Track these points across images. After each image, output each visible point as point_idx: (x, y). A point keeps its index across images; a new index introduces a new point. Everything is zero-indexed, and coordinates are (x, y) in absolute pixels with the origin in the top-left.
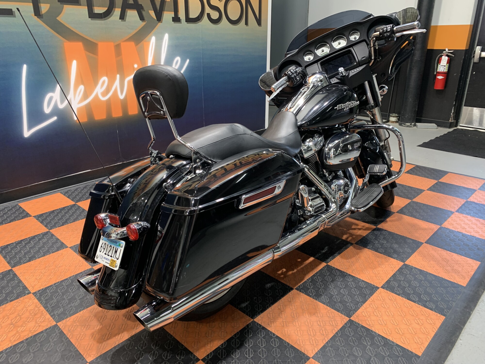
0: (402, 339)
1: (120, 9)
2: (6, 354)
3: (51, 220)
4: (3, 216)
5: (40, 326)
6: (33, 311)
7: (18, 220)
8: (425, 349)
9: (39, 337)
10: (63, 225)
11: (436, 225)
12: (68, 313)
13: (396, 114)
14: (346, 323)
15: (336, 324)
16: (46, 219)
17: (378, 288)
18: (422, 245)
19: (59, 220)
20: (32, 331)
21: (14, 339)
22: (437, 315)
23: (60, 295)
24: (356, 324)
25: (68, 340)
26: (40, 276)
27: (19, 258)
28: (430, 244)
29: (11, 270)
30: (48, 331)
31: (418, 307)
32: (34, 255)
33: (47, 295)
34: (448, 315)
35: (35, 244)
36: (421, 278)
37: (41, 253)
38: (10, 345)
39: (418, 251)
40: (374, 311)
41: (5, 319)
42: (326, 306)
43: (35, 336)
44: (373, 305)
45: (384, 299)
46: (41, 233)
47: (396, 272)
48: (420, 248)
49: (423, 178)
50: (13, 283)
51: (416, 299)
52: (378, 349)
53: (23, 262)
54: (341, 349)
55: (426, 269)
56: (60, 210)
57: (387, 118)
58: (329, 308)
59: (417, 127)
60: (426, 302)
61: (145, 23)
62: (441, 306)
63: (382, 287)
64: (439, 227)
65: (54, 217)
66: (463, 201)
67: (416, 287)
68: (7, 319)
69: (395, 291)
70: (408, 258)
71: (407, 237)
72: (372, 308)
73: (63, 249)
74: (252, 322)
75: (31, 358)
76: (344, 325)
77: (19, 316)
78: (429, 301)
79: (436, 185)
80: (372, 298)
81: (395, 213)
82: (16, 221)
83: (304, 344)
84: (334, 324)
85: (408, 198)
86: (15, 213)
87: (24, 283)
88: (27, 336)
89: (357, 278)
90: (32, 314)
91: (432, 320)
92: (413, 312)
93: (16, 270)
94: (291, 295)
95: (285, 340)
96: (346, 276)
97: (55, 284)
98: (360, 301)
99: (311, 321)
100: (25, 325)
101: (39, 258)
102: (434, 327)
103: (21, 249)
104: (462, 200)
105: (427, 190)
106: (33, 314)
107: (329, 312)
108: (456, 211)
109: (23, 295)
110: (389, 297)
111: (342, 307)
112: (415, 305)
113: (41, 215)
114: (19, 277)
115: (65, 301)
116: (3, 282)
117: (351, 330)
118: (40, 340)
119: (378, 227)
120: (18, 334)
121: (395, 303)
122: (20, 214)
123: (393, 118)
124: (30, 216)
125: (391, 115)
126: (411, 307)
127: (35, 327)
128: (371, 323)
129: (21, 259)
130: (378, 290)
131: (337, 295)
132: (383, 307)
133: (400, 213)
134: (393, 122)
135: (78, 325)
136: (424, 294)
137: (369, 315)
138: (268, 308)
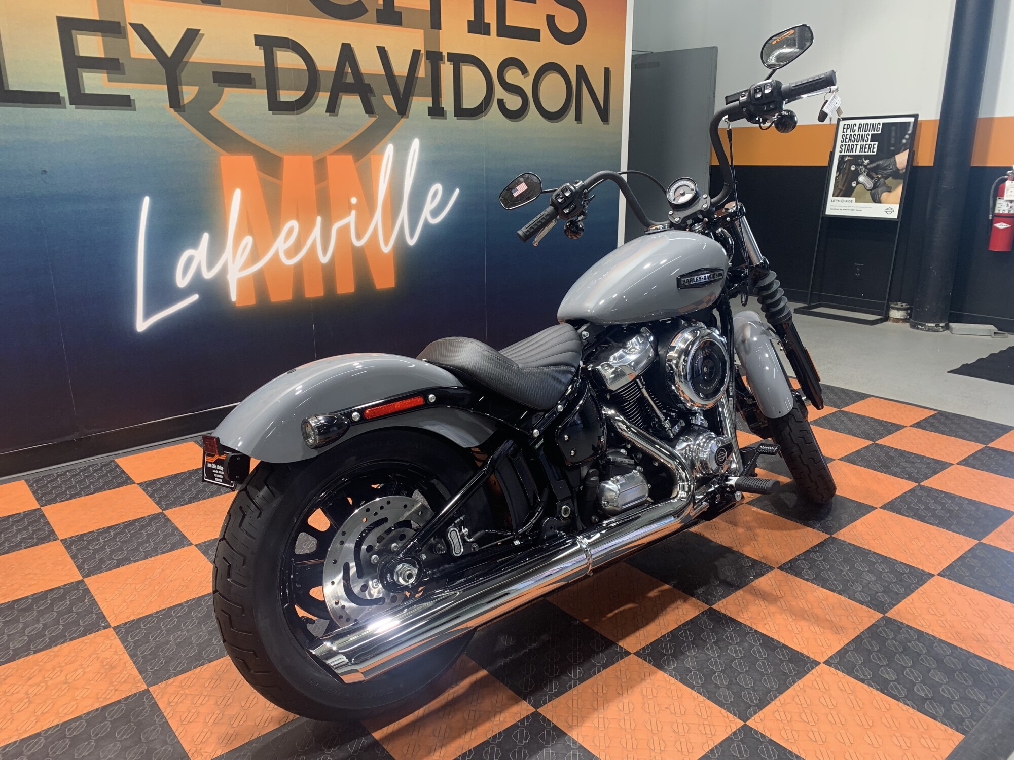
1: (329, 94)
2: (46, 738)
3: (169, 492)
4: (84, 480)
5: (116, 690)
6: (108, 660)
7: (109, 489)
9: (111, 711)
10: (189, 502)
11: (969, 539)
12: (173, 670)
13: (904, 304)
14: (735, 731)
15: (713, 733)
16: (160, 489)
17: (818, 663)
18: (931, 580)
19: (183, 492)
20: (101, 699)
21: (65, 712)
22: (946, 730)
23: (163, 634)
24: (758, 735)
25: (164, 720)
26: (133, 596)
27: (99, 560)
28: (949, 579)
29: (82, 581)
30: (129, 700)
31: (903, 710)
32: (129, 555)
33: (139, 633)
34: (971, 732)
35: (132, 535)
36: (919, 648)
37: (140, 554)
38: (56, 723)
40: (801, 711)
41: (55, 672)
42: (696, 693)
43: (104, 708)
44: (801, 698)
45: (827, 688)
46: (147, 515)
47: (863, 632)
48: (924, 586)
49: (953, 438)
50: (81, 606)
51: (900, 693)
53: (106, 567)
55: (933, 630)
57: (884, 311)
58: (701, 698)
59: (951, 332)
60: (924, 700)
61: (375, 118)
62: (957, 713)
63: (827, 662)
64: (974, 542)
65: (176, 486)
67: (905, 668)
68: (59, 672)
69: (856, 673)
70: (894, 605)
71: (899, 560)
72: (797, 704)
73: (183, 547)
74: (532, 714)
75: (90, 749)
76: (731, 735)
77: (82, 668)
78: (932, 698)
79: (980, 453)
80: (800, 683)
81: (877, 508)
82: (105, 490)
84: (708, 732)
85: (910, 478)
86: (106, 475)
87: (101, 607)
88: (89, 708)
89: (772, 639)
90: (106, 667)
91: (933, 740)
92: (890, 720)
93: (92, 582)
94: (624, 665)
95: (598, 757)
96: (748, 633)
97: (157, 613)
98: (772, 687)
99: (658, 722)
100: (87, 687)
101: (135, 562)
102: (936, 756)
103: (106, 543)
105: (957, 464)
107: (701, 705)
109: (96, 629)
110: (840, 684)
111: (730, 696)
112: (898, 705)
113: (153, 482)
114: (94, 595)
115: (170, 646)
116: (64, 603)
117: (744, 747)
118: (111, 717)
119: (833, 536)
120: (74, 703)
121: (852, 697)
122: (115, 477)
123: (896, 311)
124: (133, 483)
125: (892, 305)
126: (888, 710)
127: (108, 691)
128: (790, 737)
129: (102, 561)
130: (817, 667)
131: (724, 672)
132: (823, 705)
133: (889, 510)
134: (897, 320)
135: (187, 694)
136: (921, 682)
137: (789, 719)
138: (570, 688)
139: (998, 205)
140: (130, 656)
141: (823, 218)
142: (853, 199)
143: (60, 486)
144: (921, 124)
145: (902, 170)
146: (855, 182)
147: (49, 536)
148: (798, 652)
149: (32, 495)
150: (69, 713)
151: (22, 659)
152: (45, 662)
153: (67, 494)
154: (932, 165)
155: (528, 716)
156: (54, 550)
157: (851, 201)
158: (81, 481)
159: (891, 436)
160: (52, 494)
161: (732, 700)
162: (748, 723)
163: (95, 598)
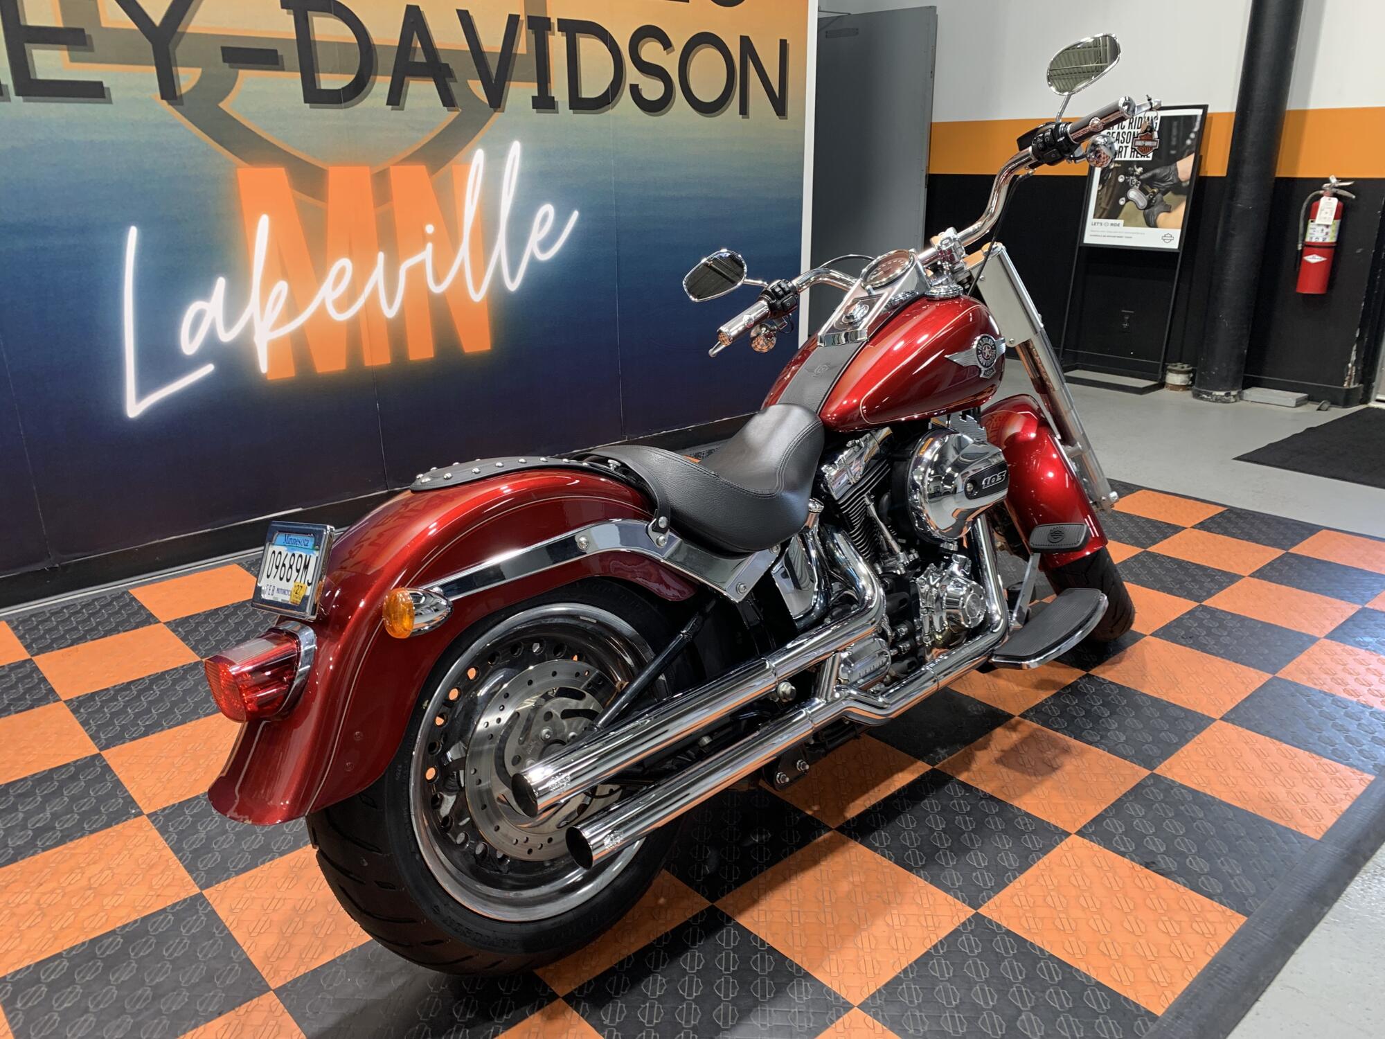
0: (1113, 970)
1: (390, 79)
2: (69, 960)
3: (208, 633)
4: (88, 619)
5: (158, 896)
6: (145, 858)
7: (124, 631)
8: (1176, 999)
9: (155, 922)
11: (1261, 672)
12: (234, 867)
13: (1185, 366)
14: (964, 921)
15: (937, 925)
16: (196, 629)
17: (1067, 834)
18: (1211, 726)
19: (228, 633)
20: (139, 908)
21: (92, 925)
22: (1224, 912)
23: (216, 822)
24: (993, 926)
25: (226, 932)
26: (170, 774)
27: (120, 726)
28: (1234, 724)
29: (99, 755)
30: (177, 908)
31: (1173, 889)
32: (160, 719)
33: (183, 820)
34: (1255, 912)
35: (163, 692)
36: (1194, 812)
37: (176, 716)
38: (82, 939)
39: (1198, 741)
40: (1046, 894)
41: (73, 875)
42: (914, 876)
43: (145, 918)
44: (1047, 878)
45: (1079, 864)
46: (181, 665)
47: (1125, 795)
48: (1203, 733)
49: (1245, 542)
50: (101, 788)
51: (1168, 868)
52: (1044, 992)
53: (130, 736)
54: (940, 990)
55: (1212, 790)
56: (235, 607)
57: (1159, 375)
59: (1247, 402)
60: (1200, 875)
61: (457, 113)
62: (1238, 890)
63: (1080, 833)
64: (1267, 676)
65: (217, 625)
66: (1350, 609)
67: (1176, 837)
68: (80, 875)
69: (1115, 845)
70: (1166, 759)
71: (1171, 701)
72: (1042, 885)
74: (706, 909)
76: (959, 926)
77: (110, 868)
78: (1208, 874)
79: (1279, 561)
80: (1045, 859)
81: (1146, 636)
82: (119, 632)
83: (841, 971)
84: (930, 924)
85: (1190, 596)
86: (119, 612)
87: (128, 789)
88: (125, 919)
89: (1011, 806)
91: (1208, 924)
92: (1156, 902)
93: (110, 756)
94: (820, 843)
95: (792, 959)
96: (981, 799)
98: (1011, 865)
100: (120, 892)
101: (169, 728)
102: (1211, 943)
103: (127, 704)
104: (1352, 605)
105: (1250, 576)
106: (144, 866)
107: (922, 891)
108: (1326, 637)
109: (124, 818)
110: (1095, 859)
111: (958, 879)
112: (1166, 882)
113: (185, 621)
114: (117, 773)
115: (227, 838)
116: (75, 786)
117: (975, 940)
118: (156, 930)
119: (1091, 673)
120: (102, 914)
121: (1110, 875)
122: (131, 615)
123: (1175, 375)
124: (157, 621)
125: (1169, 367)
126: (1154, 889)
127: (149, 898)
128: (1033, 926)
129: (124, 728)
130: (1067, 840)
132: (1074, 886)
133: (1161, 638)
134: (1175, 387)
135: (254, 898)
136: (1195, 854)
137: (1031, 905)
138: (755, 875)
139: (1310, 231)
140: (172, 849)
141: (1080, 248)
142: (1120, 222)
143: (55, 628)
144: (1211, 118)
145: (1186, 181)
146: (1124, 199)
147: (47, 695)
148: (1044, 821)
149: (18, 641)
150: (98, 925)
151: (27, 860)
152: (58, 863)
153: (67, 639)
154: (1225, 175)
155: (702, 912)
156: (56, 717)
157: (1118, 225)
158: (84, 621)
159: (1166, 541)
160: (46, 639)
161: (961, 884)
162: (980, 911)
163: (119, 776)
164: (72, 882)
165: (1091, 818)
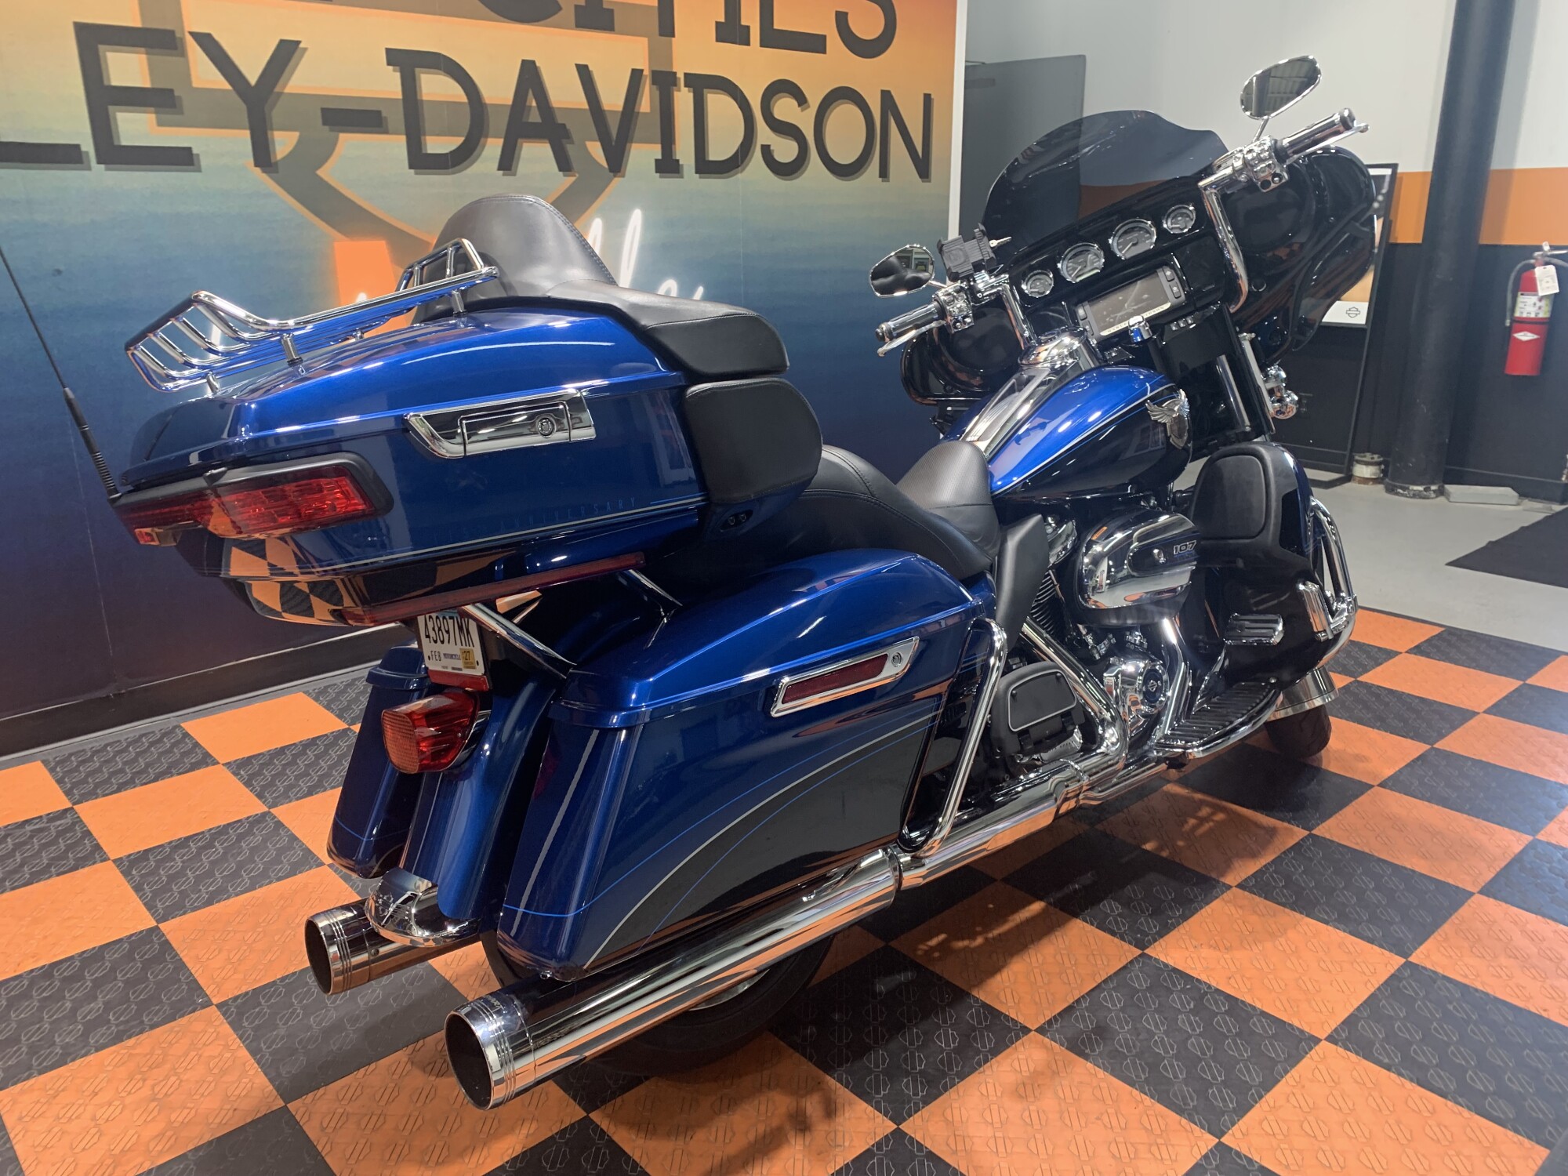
1: (502, 140)
3: (274, 777)
4: (135, 760)
5: (235, 1110)
6: (217, 1060)
7: (178, 775)
9: (232, 1145)
10: (310, 793)
11: (1518, 834)
12: (322, 1075)
13: (1375, 456)
14: (1207, 1153)
15: (1173, 1157)
16: (259, 773)
17: (1317, 1041)
18: (1469, 901)
19: (298, 778)
20: (212, 1126)
21: (159, 1148)
22: (1520, 1143)
23: (298, 1016)
24: (1242, 1160)
25: (318, 1158)
26: (241, 952)
27: (179, 893)
28: (1495, 898)
29: (157, 928)
30: (257, 1126)
31: (1455, 1113)
32: (225, 884)
33: (259, 1013)
34: (1558, 1144)
35: (226, 851)
36: (1466, 1013)
37: (243, 881)
38: (147, 1166)
39: (1457, 921)
40: (1301, 1118)
41: (134, 1082)
42: (1137, 1092)
43: (220, 1140)
44: (1299, 1096)
45: (1336, 1080)
46: (246, 816)
47: (1379, 989)
48: (1459, 911)
49: (1471, 670)
50: (161, 971)
51: (1446, 1085)
53: (192, 905)
55: (1483, 983)
56: (302, 745)
57: (1345, 466)
58: (1147, 1100)
59: (1448, 499)
60: (1485, 1096)
61: (574, 178)
62: (1534, 1114)
63: (1330, 1039)
64: (1526, 839)
65: (284, 767)
67: (1449, 1044)
68: (141, 1082)
69: (1377, 1055)
70: (1421, 944)
71: (1417, 869)
72: (1295, 1107)
73: (310, 868)
74: (893, 1133)
76: (1201, 1159)
77: (176, 1074)
78: (1494, 1094)
79: (1517, 694)
80: (1294, 1072)
81: (1373, 786)
82: (172, 776)
84: (1165, 1156)
85: (1417, 736)
86: (169, 751)
87: (193, 971)
88: (197, 1140)
89: (1242, 1002)
90: (214, 1071)
91: (1504, 1159)
92: (1436, 1129)
93: (169, 929)
94: (1022, 1050)
96: (1206, 993)
97: (283, 979)
98: (1253, 1080)
99: (1087, 1142)
100: (192, 1105)
101: (237, 895)
103: (186, 865)
105: (1485, 712)
106: (216, 1071)
107: (1149, 1112)
109: (190, 1009)
110: (1356, 1074)
111: (1192, 1098)
112: (1446, 1105)
113: (247, 762)
114: (179, 952)
115: (312, 1036)
116: (132, 967)
118: (234, 1155)
119: (1314, 832)
120: (170, 1134)
121: (1375, 1094)
122: (184, 754)
123: (1364, 466)
124: (215, 762)
125: (1357, 457)
126: (1432, 1114)
127: (223, 1113)
128: (1290, 1159)
129: (184, 895)
130: (1317, 1048)
131: (1177, 1057)
132: (1335, 1109)
133: (1392, 790)
134: (1365, 481)
135: (348, 1115)
136: (1475, 1067)
137: (1285, 1132)
138: (946, 1090)
139: (1519, 306)
140: (248, 1049)
143: (99, 770)
144: (1402, 178)
147: (92, 853)
148: (1285, 1022)
149: (56, 786)
150: (167, 1147)
151: (78, 1062)
152: (116, 1065)
153: (112, 784)
155: (887, 1137)
156: (104, 880)
158: (131, 762)
159: (1379, 669)
160: (88, 783)
161: (1195, 1103)
162: (1224, 1140)
163: (181, 956)
164: (133, 1091)
165: (1342, 1020)
